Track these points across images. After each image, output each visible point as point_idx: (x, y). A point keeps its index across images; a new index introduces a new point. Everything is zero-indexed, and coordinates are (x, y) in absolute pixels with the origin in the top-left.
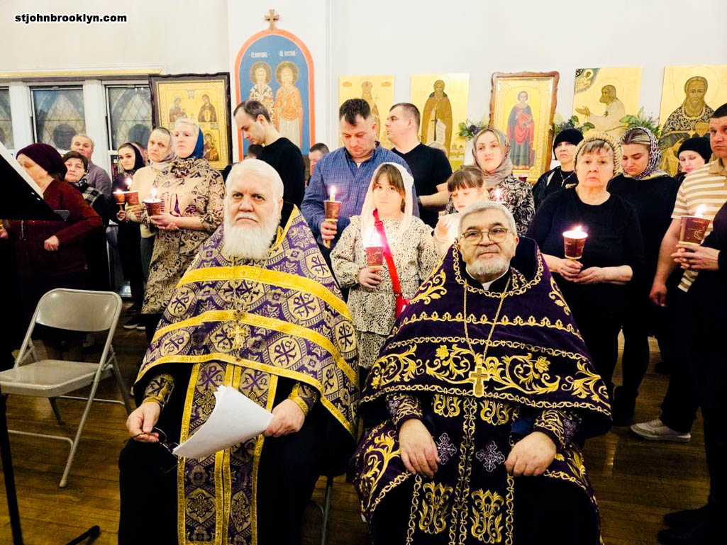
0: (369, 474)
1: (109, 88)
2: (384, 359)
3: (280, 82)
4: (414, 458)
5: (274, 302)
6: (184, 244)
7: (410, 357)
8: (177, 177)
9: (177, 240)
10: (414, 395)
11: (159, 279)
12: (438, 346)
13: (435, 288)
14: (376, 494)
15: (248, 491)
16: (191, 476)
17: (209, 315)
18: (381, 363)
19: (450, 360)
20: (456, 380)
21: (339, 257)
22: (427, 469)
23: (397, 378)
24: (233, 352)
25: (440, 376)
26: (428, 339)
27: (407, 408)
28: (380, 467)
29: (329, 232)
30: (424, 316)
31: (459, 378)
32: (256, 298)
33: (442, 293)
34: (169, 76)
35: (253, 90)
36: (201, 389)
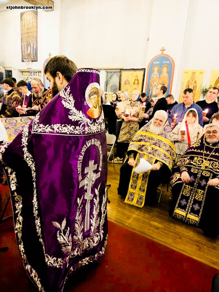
0: (173, 180)
1: (107, 72)
2: (181, 159)
3: (162, 72)
4: (184, 179)
5: (158, 143)
6: (131, 125)
7: (188, 159)
8: (132, 106)
9: (129, 124)
10: (186, 167)
11: (123, 133)
12: (195, 157)
13: (197, 144)
14: (174, 183)
15: (146, 181)
16: (134, 175)
17: (142, 143)
18: (180, 160)
19: (197, 161)
20: (198, 165)
21: (173, 133)
22: (187, 181)
23: (183, 163)
24: (148, 152)
25: (194, 164)
26: (193, 155)
27: (184, 169)
28: (176, 179)
29: (172, 126)
30: (193, 150)
31: (199, 165)
32: (154, 141)
33: (199, 145)
34: (126, 69)
35: (152, 74)
36: (139, 158)
